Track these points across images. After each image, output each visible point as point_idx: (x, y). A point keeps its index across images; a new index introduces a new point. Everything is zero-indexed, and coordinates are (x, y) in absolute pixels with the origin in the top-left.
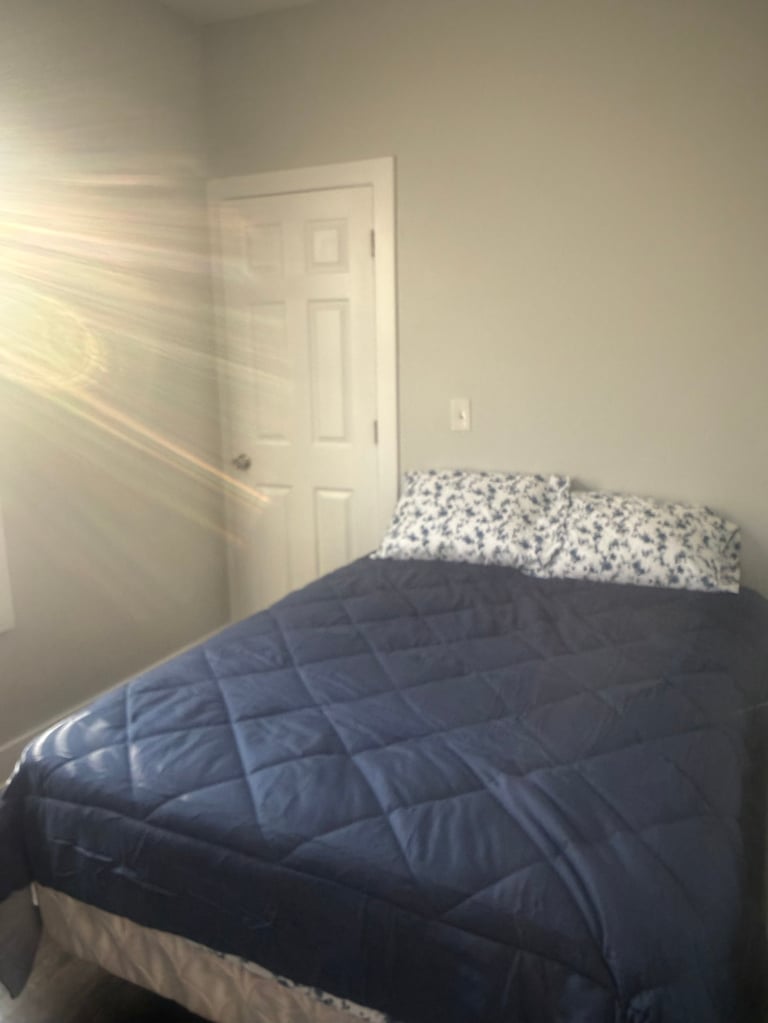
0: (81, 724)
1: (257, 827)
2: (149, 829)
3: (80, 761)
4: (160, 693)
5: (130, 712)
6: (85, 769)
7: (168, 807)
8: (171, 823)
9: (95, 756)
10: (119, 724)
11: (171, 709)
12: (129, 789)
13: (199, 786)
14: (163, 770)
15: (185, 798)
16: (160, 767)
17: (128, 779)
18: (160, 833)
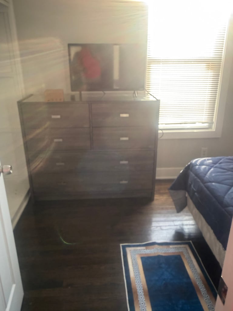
0: (206, 160)
1: (224, 198)
2: (204, 187)
3: (200, 166)
4: (231, 161)
5: (220, 162)
6: (199, 168)
7: (209, 184)
8: (208, 188)
9: (203, 167)
10: (214, 163)
11: (230, 165)
12: (204, 177)
13: (219, 183)
14: (213, 176)
15: (213, 184)
16: (213, 175)
17: (206, 174)
18: (205, 189)
